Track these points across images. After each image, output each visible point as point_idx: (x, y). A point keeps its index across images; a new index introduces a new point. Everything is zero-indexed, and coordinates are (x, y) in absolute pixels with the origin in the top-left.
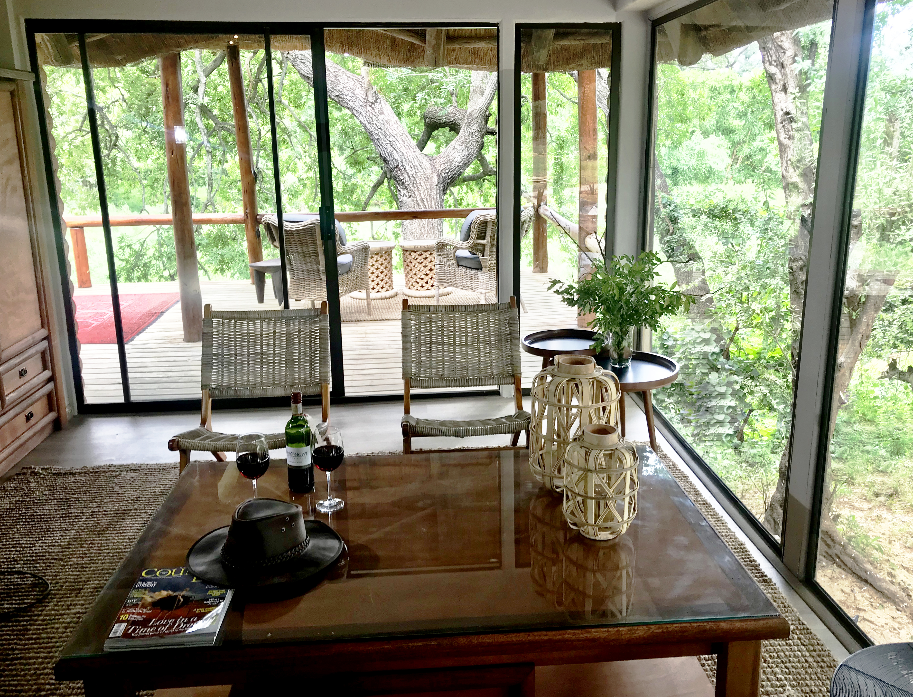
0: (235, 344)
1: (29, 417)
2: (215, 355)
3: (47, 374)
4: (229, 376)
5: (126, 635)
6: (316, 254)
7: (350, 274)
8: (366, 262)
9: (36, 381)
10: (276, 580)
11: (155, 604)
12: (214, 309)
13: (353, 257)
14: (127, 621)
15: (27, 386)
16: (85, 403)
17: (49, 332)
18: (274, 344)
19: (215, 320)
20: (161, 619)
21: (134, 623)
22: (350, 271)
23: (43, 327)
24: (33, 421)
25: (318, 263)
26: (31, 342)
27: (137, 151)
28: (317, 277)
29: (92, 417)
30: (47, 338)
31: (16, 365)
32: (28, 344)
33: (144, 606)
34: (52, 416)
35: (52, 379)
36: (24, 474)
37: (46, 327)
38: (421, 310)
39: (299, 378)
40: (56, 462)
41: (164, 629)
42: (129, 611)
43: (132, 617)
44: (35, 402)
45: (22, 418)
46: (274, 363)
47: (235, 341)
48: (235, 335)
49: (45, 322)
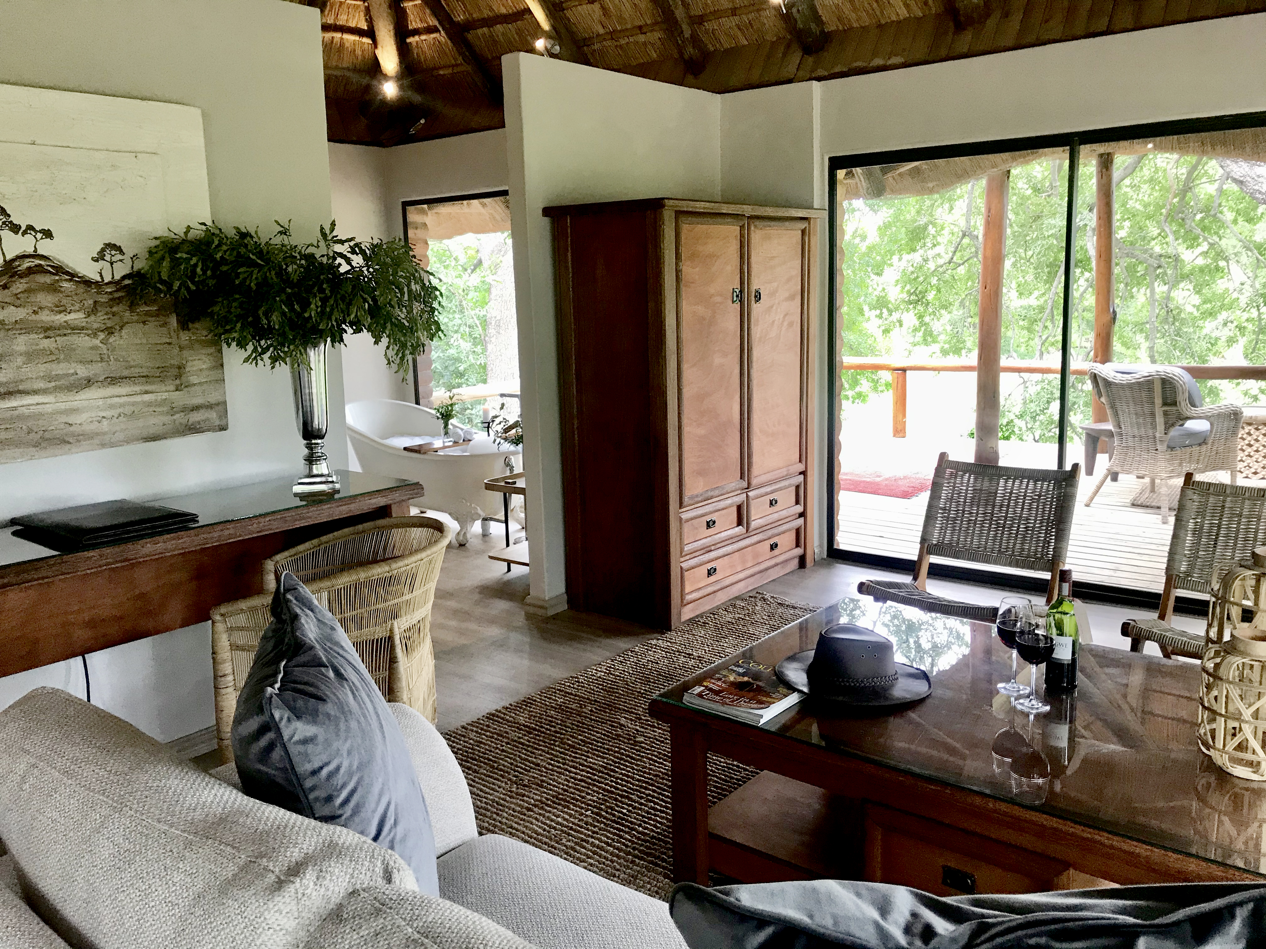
0: (965, 499)
1: (773, 547)
2: (941, 509)
3: (799, 509)
4: (952, 534)
5: (700, 695)
6: (1153, 415)
7: (1204, 448)
8: (1235, 434)
9: (784, 513)
10: (841, 698)
11: (733, 684)
12: (951, 458)
13: (1212, 424)
14: (706, 687)
15: (776, 516)
16: (835, 547)
17: (806, 468)
18: (1008, 506)
19: (948, 471)
20: (731, 694)
21: (710, 690)
22: (1204, 442)
23: (800, 461)
24: (776, 552)
25: (1154, 427)
26: (785, 473)
27: (1019, 286)
28: (1151, 447)
29: (838, 563)
30: (804, 473)
31: (767, 494)
32: (781, 475)
33: (724, 682)
34: (799, 551)
35: (802, 515)
36: (755, 597)
37: (804, 462)
38: (1212, 489)
39: (1029, 550)
40: (785, 594)
41: (728, 700)
42: (713, 681)
43: (711, 686)
44: (784, 532)
45: (767, 545)
46: (1004, 527)
47: (966, 497)
48: (967, 490)
49: (803, 457)
